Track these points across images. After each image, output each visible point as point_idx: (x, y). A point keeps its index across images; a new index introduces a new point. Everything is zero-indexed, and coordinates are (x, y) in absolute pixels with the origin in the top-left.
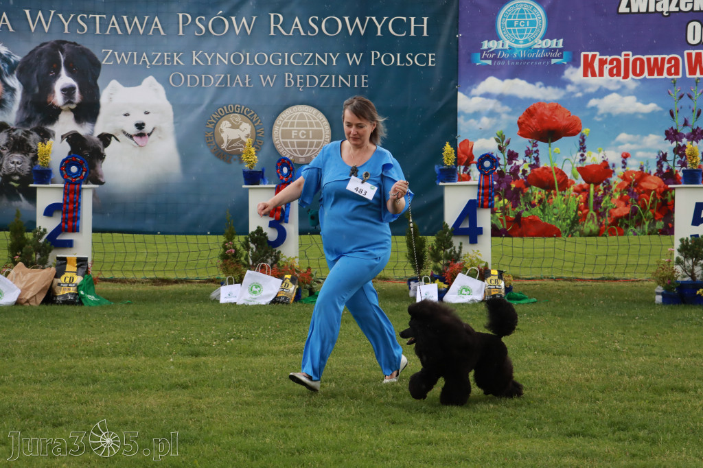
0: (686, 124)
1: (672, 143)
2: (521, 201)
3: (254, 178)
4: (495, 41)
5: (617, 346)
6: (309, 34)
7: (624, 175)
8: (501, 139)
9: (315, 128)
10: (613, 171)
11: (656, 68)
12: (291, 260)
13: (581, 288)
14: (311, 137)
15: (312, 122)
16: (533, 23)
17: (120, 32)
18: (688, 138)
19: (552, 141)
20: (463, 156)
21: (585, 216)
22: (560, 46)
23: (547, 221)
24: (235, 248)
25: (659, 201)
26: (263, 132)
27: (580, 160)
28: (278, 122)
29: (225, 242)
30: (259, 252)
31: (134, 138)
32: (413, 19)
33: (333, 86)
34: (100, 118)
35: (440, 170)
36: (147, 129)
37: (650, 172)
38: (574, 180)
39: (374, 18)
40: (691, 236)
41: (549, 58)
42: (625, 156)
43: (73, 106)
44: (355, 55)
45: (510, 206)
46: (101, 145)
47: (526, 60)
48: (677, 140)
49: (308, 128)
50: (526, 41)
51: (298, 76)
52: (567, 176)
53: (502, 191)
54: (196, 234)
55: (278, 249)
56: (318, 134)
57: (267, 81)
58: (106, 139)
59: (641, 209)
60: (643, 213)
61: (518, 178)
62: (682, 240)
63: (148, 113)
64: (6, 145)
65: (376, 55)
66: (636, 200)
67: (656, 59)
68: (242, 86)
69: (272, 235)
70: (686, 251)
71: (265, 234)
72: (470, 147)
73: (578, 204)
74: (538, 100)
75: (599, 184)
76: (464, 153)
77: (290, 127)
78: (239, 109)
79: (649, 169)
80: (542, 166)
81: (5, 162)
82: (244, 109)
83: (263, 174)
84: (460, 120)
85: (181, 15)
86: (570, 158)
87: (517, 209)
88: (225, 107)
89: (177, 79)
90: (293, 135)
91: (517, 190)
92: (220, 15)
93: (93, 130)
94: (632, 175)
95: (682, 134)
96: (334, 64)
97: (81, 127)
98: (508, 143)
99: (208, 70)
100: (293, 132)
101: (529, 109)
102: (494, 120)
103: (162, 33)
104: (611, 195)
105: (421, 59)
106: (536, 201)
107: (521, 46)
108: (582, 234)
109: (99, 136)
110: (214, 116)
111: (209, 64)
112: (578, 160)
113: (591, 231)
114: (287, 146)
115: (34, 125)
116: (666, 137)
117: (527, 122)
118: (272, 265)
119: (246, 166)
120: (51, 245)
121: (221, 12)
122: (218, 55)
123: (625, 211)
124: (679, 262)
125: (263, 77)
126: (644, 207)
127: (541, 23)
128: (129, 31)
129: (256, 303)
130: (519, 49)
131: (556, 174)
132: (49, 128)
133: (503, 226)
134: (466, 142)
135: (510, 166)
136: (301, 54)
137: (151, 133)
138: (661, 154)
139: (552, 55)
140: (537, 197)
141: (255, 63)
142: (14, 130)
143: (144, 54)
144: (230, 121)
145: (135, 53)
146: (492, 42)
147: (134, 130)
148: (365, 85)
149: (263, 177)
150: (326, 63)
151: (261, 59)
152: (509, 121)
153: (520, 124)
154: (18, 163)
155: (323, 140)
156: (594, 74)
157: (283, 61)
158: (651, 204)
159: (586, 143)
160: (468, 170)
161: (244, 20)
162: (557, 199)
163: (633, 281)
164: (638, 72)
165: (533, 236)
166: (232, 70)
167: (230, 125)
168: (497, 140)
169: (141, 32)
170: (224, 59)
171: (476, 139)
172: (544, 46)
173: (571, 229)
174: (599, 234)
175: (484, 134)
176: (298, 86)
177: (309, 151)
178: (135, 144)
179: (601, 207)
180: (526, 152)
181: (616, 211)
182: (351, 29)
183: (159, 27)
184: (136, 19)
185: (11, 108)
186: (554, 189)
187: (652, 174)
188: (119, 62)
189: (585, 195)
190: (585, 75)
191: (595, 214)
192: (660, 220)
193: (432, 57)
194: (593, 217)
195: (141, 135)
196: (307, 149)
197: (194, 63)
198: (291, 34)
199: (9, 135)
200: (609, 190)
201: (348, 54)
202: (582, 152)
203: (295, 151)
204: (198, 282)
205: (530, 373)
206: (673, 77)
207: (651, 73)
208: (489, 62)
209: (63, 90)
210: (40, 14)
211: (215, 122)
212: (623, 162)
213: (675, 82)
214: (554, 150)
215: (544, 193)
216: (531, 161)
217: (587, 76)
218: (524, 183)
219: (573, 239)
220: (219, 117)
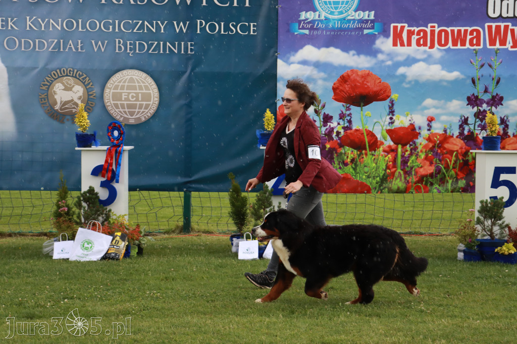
0: (486, 91)
1: (473, 108)
2: (335, 160)
3: (86, 140)
4: (312, 12)
5: (422, 307)
6: (139, 3)
7: (429, 137)
9: (144, 91)
10: (420, 133)
11: (459, 39)
12: (121, 218)
14: (140, 100)
15: (141, 86)
18: (488, 103)
19: (364, 106)
21: (393, 174)
22: (372, 17)
23: (358, 179)
24: (68, 206)
25: (461, 161)
26: (95, 94)
27: (389, 123)
28: (108, 85)
29: (58, 201)
30: (91, 210)
33: (161, 52)
35: (261, 134)
37: (453, 134)
38: (383, 141)
40: (491, 198)
41: (362, 29)
42: (431, 120)
44: (181, 24)
47: (341, 30)
48: (478, 106)
49: (138, 91)
50: (341, 13)
51: (128, 42)
52: (377, 138)
54: (30, 189)
55: (108, 208)
56: (147, 97)
57: (98, 46)
59: (445, 168)
60: (447, 172)
61: (332, 139)
62: (482, 202)
65: (201, 23)
66: (440, 160)
67: (459, 31)
68: (74, 50)
69: (103, 194)
70: (486, 212)
71: (97, 194)
73: (387, 164)
75: (406, 145)
76: (282, 115)
77: (120, 90)
78: (72, 73)
79: (452, 132)
80: (354, 128)
82: (77, 72)
83: (95, 137)
86: (380, 121)
88: (58, 71)
89: (11, 43)
90: (123, 97)
91: (332, 150)
94: (436, 137)
95: (483, 100)
96: (162, 31)
98: (324, 106)
99: (41, 35)
100: (123, 94)
101: (343, 75)
104: (417, 155)
106: (349, 160)
107: (336, 17)
108: (390, 191)
110: (48, 79)
111: (43, 29)
112: (387, 123)
113: (399, 188)
114: (117, 108)
116: (467, 102)
117: (341, 88)
118: (103, 223)
119: (79, 129)
122: (51, 21)
123: (430, 170)
124: (479, 222)
125: (95, 42)
126: (447, 167)
129: (87, 259)
130: (333, 20)
131: (367, 135)
135: (325, 128)
136: (131, 21)
138: (463, 118)
139: (364, 26)
140: (349, 157)
141: (87, 29)
144: (63, 84)
146: (309, 12)
148: (191, 51)
149: (95, 140)
150: (154, 30)
151: (93, 26)
153: (334, 89)
155: (151, 103)
156: (402, 45)
157: (114, 28)
158: (453, 164)
159: (395, 107)
162: (368, 159)
163: (437, 235)
164: (443, 43)
165: (345, 192)
166: (65, 36)
167: (63, 88)
170: (58, 25)
172: (357, 18)
173: (380, 186)
174: (406, 191)
176: (128, 51)
177: (138, 112)
179: (408, 166)
180: (340, 115)
181: (421, 170)
186: (365, 149)
187: (455, 137)
189: (394, 154)
190: (395, 44)
191: (402, 172)
192: (462, 178)
193: (254, 26)
194: (401, 175)
196: (137, 110)
197: (28, 29)
198: (121, 2)
200: (415, 151)
201: (175, 23)
202: (391, 116)
203: (125, 112)
204: (31, 236)
205: (343, 337)
206: (475, 47)
207: (455, 44)
208: (307, 32)
211: (49, 84)
212: (428, 125)
213: (476, 52)
214: (366, 114)
215: (356, 153)
216: (344, 124)
217: (397, 46)
218: (338, 144)
219: (382, 196)
220: (53, 79)
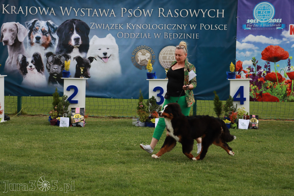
2: (262, 86)
3: (151, 76)
4: (252, 20)
6: (175, 17)
8: (254, 60)
13: (287, 123)
14: (175, 59)
16: (269, 12)
17: (98, 16)
19: (276, 62)
20: (238, 67)
21: (289, 93)
22: (280, 21)
23: (273, 95)
24: (143, 105)
26: (155, 57)
27: (288, 70)
28: (161, 53)
29: (139, 102)
30: (153, 107)
31: (103, 59)
32: (218, 10)
33: (184, 38)
34: (89, 51)
35: (228, 73)
36: (108, 55)
38: (285, 78)
39: (202, 10)
41: (276, 27)
43: (79, 46)
44: (193, 25)
45: (257, 89)
46: (89, 62)
47: (266, 27)
49: (174, 55)
50: (266, 20)
51: (170, 34)
52: (282, 77)
53: (254, 82)
54: (127, 98)
55: (160, 105)
57: (157, 36)
58: (91, 59)
61: (261, 77)
63: (109, 49)
64: (52, 61)
65: (202, 25)
68: (146, 38)
69: (158, 100)
71: (155, 99)
72: (241, 64)
73: (287, 88)
74: (270, 44)
76: (238, 66)
77: (166, 55)
78: (145, 47)
80: (271, 72)
81: (51, 68)
82: (147, 47)
83: (155, 74)
84: (237, 53)
85: (122, 9)
86: (284, 69)
87: (261, 90)
88: (140, 47)
89: (120, 35)
90: (167, 58)
91: (261, 82)
92: (138, 9)
93: (86, 56)
96: (185, 29)
97: (82, 54)
98: (257, 62)
99: (133, 31)
100: (167, 57)
101: (266, 48)
102: (252, 53)
103: (115, 16)
105: (221, 27)
106: (269, 87)
107: (264, 22)
108: (288, 101)
109: (88, 58)
110: (135, 50)
111: (134, 29)
112: (287, 70)
113: (292, 99)
114: (165, 63)
115: (63, 53)
117: (265, 54)
119: (148, 71)
120: (69, 102)
121: (139, 7)
122: (137, 25)
125: (155, 34)
127: (273, 12)
128: (102, 15)
130: (262, 23)
131: (277, 75)
132: (69, 54)
133: (254, 97)
134: (239, 62)
135: (258, 72)
136: (171, 25)
137: (109, 57)
139: (277, 25)
140: (269, 85)
141: (152, 28)
142: (55, 55)
143: (107, 25)
144: (142, 52)
145: (104, 24)
146: (251, 20)
147: (102, 56)
148: (197, 38)
149: (155, 76)
150: (181, 29)
151: (155, 27)
152: (258, 53)
153: (262, 54)
154: (56, 69)
157: (164, 28)
159: (291, 63)
160: (240, 74)
161: (148, 11)
162: (278, 86)
165: (267, 101)
166: (143, 31)
167: (142, 54)
168: (253, 61)
169: (106, 15)
170: (140, 27)
171: (244, 61)
172: (274, 22)
173: (283, 98)
175: (247, 58)
176: (170, 38)
178: (103, 61)
180: (265, 66)
182: (192, 14)
183: (114, 13)
184: (104, 10)
185: (54, 47)
186: (277, 82)
188: (97, 28)
189: (290, 84)
193: (226, 26)
194: (293, 94)
195: (105, 58)
197: (127, 29)
198: (167, 16)
199: (53, 57)
201: (190, 25)
203: (168, 65)
204: (127, 118)
208: (250, 28)
209: (75, 39)
210: (66, 8)
211: (135, 52)
214: (277, 65)
215: (272, 83)
216: (267, 70)
217: (292, 34)
218: (264, 79)
219: (284, 103)
220: (137, 50)
